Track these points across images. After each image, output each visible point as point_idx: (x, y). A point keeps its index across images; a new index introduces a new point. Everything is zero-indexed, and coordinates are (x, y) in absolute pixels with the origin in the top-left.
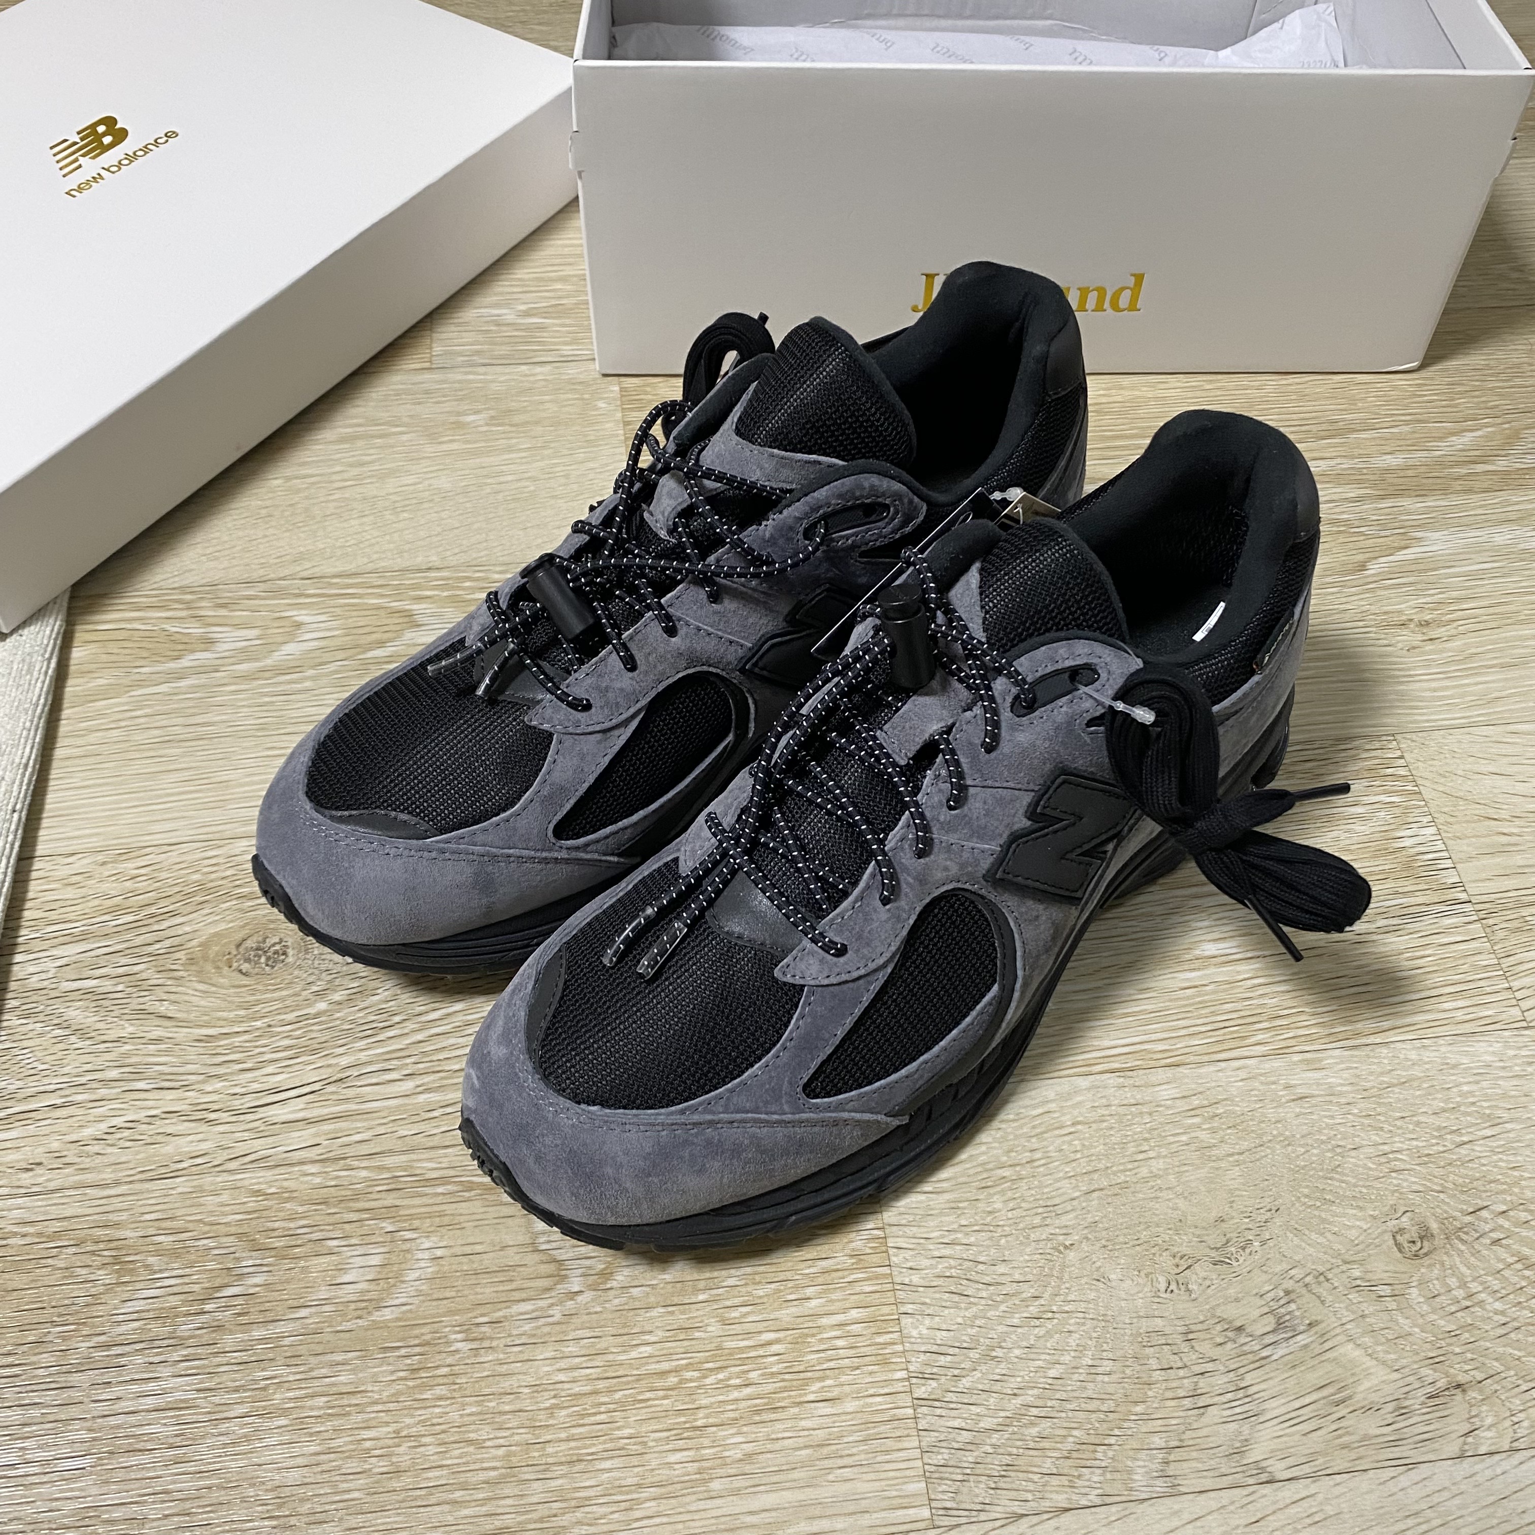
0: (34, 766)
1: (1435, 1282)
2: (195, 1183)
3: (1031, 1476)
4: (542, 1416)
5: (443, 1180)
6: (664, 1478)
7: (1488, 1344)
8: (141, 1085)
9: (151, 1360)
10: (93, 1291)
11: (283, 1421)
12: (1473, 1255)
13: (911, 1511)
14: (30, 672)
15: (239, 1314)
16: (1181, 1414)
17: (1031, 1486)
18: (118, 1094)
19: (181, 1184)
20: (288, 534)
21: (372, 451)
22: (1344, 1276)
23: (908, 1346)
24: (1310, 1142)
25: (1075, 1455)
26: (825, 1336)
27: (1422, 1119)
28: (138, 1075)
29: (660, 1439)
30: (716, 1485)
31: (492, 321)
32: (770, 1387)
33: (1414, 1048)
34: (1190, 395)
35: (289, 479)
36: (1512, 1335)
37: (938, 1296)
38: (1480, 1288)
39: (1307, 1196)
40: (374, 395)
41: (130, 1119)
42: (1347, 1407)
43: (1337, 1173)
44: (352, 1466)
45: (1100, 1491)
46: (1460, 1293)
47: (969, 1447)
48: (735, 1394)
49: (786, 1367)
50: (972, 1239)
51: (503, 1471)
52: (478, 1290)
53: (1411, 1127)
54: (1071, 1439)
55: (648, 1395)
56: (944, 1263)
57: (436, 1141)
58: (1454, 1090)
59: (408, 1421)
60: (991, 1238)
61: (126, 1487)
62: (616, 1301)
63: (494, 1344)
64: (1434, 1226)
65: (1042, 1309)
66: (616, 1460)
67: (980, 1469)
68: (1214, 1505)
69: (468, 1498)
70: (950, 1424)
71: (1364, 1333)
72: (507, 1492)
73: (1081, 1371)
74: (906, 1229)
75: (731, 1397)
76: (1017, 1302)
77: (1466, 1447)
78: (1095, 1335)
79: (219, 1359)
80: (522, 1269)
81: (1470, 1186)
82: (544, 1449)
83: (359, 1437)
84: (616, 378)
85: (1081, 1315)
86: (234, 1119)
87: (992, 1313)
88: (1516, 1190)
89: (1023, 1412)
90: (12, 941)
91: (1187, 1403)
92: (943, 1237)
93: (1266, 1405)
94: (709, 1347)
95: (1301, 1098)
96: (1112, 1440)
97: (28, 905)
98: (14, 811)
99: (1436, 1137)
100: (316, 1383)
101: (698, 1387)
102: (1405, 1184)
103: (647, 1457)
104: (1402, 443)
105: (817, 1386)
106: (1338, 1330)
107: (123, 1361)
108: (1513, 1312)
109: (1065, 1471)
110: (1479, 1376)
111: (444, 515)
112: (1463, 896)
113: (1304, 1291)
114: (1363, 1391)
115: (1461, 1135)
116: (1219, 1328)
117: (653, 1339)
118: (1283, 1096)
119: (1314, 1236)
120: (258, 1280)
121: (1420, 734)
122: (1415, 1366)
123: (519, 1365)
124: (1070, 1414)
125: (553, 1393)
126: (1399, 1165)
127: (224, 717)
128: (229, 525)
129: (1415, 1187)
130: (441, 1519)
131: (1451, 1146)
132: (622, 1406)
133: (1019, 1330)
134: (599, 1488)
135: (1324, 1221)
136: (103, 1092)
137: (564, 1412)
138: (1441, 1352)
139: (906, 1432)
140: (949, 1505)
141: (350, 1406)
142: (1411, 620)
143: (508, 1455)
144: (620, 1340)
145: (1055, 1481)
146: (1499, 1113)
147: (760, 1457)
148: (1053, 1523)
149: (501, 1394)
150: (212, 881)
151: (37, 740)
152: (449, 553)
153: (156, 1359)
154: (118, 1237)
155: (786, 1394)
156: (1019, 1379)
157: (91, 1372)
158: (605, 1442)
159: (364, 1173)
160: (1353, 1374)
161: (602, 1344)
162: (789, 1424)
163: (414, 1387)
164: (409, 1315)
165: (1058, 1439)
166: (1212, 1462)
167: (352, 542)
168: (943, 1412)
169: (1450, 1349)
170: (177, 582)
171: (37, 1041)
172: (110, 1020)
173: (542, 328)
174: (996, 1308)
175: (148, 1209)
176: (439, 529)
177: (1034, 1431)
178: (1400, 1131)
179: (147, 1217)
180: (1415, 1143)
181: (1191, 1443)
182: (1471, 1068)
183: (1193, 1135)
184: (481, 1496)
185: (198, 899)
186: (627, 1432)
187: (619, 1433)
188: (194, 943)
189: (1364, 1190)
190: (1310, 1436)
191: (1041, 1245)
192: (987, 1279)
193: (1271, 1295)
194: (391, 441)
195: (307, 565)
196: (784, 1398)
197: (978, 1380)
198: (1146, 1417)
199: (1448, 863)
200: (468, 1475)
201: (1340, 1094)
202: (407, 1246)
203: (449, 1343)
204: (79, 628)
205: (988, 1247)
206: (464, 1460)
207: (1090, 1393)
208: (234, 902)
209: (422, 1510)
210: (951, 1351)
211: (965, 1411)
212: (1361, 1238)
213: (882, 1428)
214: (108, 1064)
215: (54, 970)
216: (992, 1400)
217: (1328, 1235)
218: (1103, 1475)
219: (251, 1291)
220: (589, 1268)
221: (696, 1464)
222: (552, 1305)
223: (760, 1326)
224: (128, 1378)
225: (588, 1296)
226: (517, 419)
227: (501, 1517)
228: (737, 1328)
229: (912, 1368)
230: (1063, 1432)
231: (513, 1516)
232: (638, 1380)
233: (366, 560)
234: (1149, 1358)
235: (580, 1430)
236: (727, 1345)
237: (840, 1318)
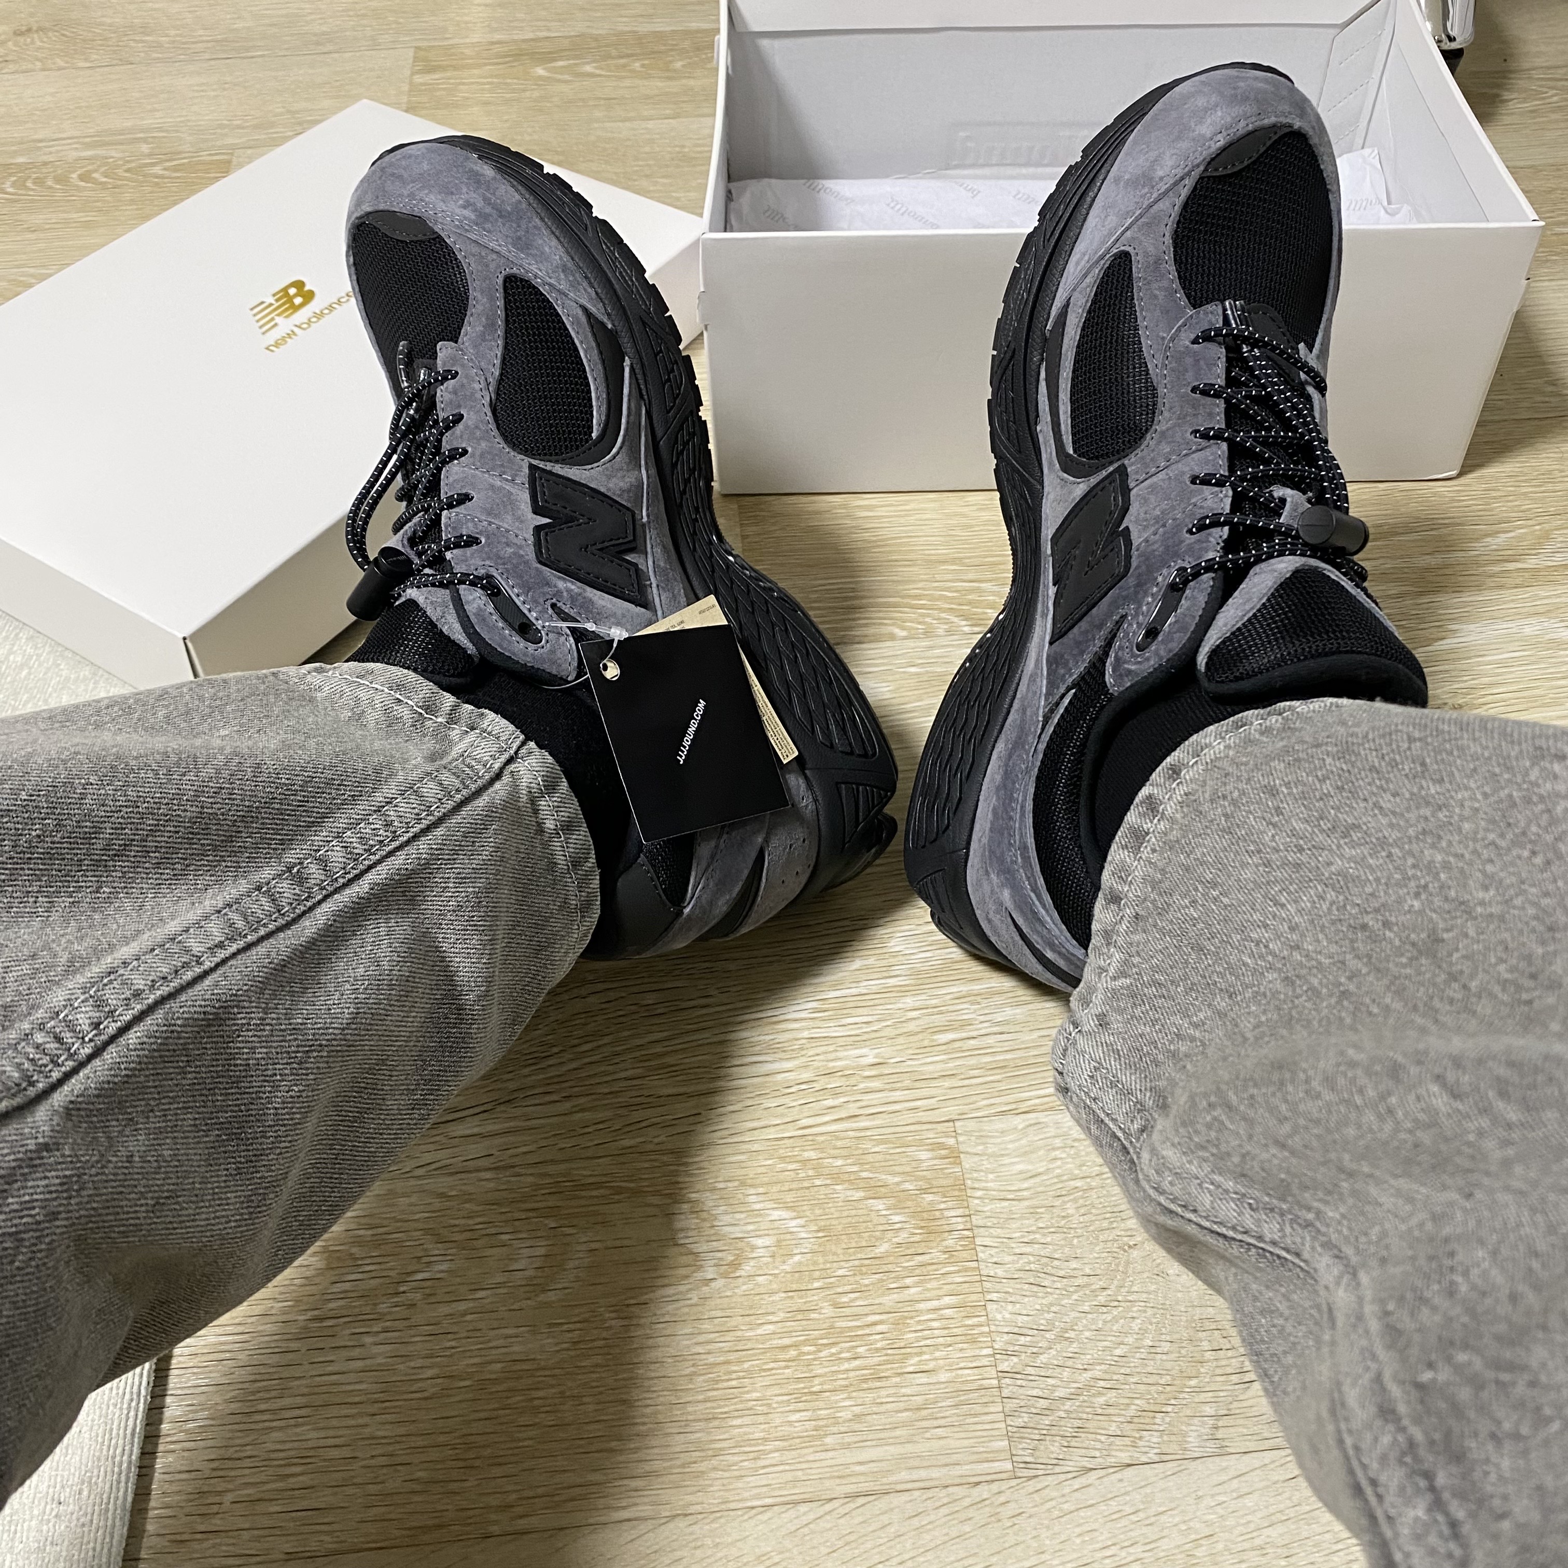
2: (388, 1187)
3: (1099, 1437)
5: (598, 1185)
9: (355, 1331)
13: (996, 1464)
15: (429, 1295)
16: (1228, 1388)
17: (1099, 1445)
23: (993, 1328)
25: (1136, 1420)
26: (922, 1318)
29: (783, 1402)
30: (829, 1440)
32: (875, 1360)
37: (1019, 1286)
44: (526, 1419)
45: (1156, 1451)
47: (1047, 1412)
48: (846, 1366)
49: (889, 1344)
50: (1049, 1239)
52: (627, 1277)
54: (1133, 1407)
55: (772, 1365)
56: (1025, 1259)
57: (590, 1153)
59: (570, 1384)
60: (1065, 1239)
63: (642, 1321)
65: (1109, 1298)
66: (746, 1419)
67: (1054, 1431)
68: (1257, 1464)
70: (1029, 1393)
73: (1143, 1350)
74: (992, 1230)
75: (842, 1368)
76: (1087, 1293)
78: (1154, 1320)
79: (412, 1331)
80: (663, 1260)
82: (685, 1407)
83: (529, 1397)
84: (735, 498)
85: (1143, 1304)
87: (1066, 1301)
89: (1093, 1384)
91: (1235, 1378)
92: (1023, 1237)
94: (824, 1326)
96: (1169, 1409)
100: (494, 1352)
101: (815, 1359)
103: (772, 1416)
104: (1442, 543)
105: (916, 1359)
107: (332, 1331)
109: (1128, 1433)
117: (775, 1319)
120: (444, 1267)
123: (662, 1339)
124: (1133, 1386)
132: (750, 1374)
133: (1090, 1316)
134: (734, 1441)
137: (701, 1378)
139: (992, 1399)
140: (1028, 1459)
144: (747, 1319)
145: (1118, 1441)
147: (869, 1417)
148: (1118, 1476)
153: (363, 1330)
155: (889, 1366)
156: (1089, 1357)
158: (735, 1404)
159: (530, 1179)
161: (732, 1323)
162: (892, 1391)
163: (575, 1357)
164: (571, 1297)
165: (1122, 1407)
166: (1255, 1428)
168: (1024, 1383)
174: (1069, 1297)
177: (1102, 1400)
181: (1236, 1412)
186: (755, 1395)
187: (748, 1396)
191: (1109, 1245)
192: (1062, 1273)
196: (888, 1369)
197: (1054, 1357)
198: (1198, 1390)
202: (568, 1239)
203: (604, 1321)
205: (1062, 1246)
207: (1150, 1369)
210: (1030, 1332)
211: (1042, 1382)
213: (971, 1396)
216: (1066, 1374)
218: (1161, 1437)
219: (438, 1276)
221: (814, 1422)
222: (690, 1290)
223: (867, 1310)
224: (340, 1345)
225: (720, 1282)
228: (847, 1311)
229: (996, 1346)
230: (1127, 1401)
232: (764, 1353)
234: (1201, 1341)
235: (715, 1393)
236: (838, 1325)
237: (935, 1304)
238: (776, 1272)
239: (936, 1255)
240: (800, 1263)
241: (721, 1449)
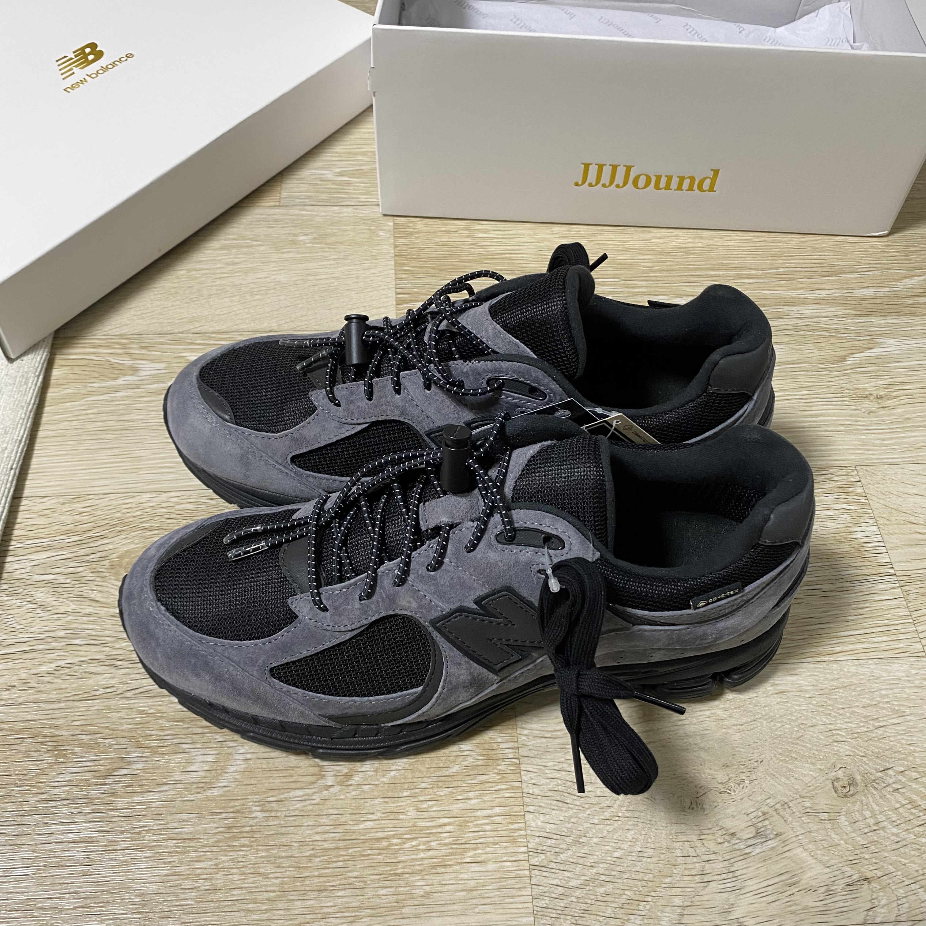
0: (25, 442)
1: (856, 813)
2: (106, 704)
3: (598, 918)
4: (304, 860)
6: (375, 904)
7: (886, 854)
8: (77, 641)
9: (72, 811)
10: (41, 767)
11: (148, 854)
12: (881, 797)
14: (27, 383)
15: (127, 787)
16: (693, 885)
18: (63, 646)
19: (97, 704)
20: (186, 305)
21: (241, 256)
22: (800, 805)
23: (529, 832)
24: (785, 720)
25: (625, 906)
26: (479, 822)
27: (856, 710)
28: (76, 635)
29: (375, 880)
30: (406, 910)
31: (319, 178)
32: (443, 852)
33: (854, 665)
34: (745, 244)
35: (189, 271)
36: (902, 849)
37: (549, 802)
38: (884, 819)
39: (781, 754)
40: (244, 221)
41: (70, 662)
42: (796, 887)
43: (800, 740)
44: (188, 884)
46: (871, 821)
47: (563, 897)
48: (422, 855)
49: (454, 841)
51: (279, 893)
52: (271, 781)
53: (848, 714)
54: (624, 896)
55: (369, 852)
56: (555, 782)
58: (877, 693)
61: (52, 888)
62: (354, 793)
63: (279, 814)
64: (858, 778)
65: (613, 814)
66: (347, 891)
67: (567, 911)
69: (256, 909)
70: (551, 882)
71: (810, 842)
72: (280, 906)
73: (633, 854)
74: (533, 760)
75: (419, 857)
76: (597, 809)
77: (868, 918)
78: (643, 832)
79: (112, 813)
80: (299, 769)
81: (882, 754)
82: (304, 881)
83: (193, 867)
84: (391, 217)
85: (636, 820)
86: (131, 666)
87: (582, 815)
88: (911, 758)
89: (596, 877)
90: (6, 548)
91: (697, 878)
92: (555, 766)
93: (746, 883)
94: (409, 825)
95: (781, 692)
96: (649, 899)
97: (17, 526)
98: (12, 469)
99: (864, 722)
100: (170, 832)
101: (400, 849)
102: (842, 750)
103: (366, 890)
104: (874, 282)
105: (472, 853)
106: (794, 839)
107: (56, 810)
108: (904, 835)
109: (620, 916)
110: (879, 874)
111: (282, 298)
112: (891, 571)
113: (774, 814)
114: (806, 879)
115: (879, 722)
116: (720, 833)
117: (374, 818)
118: (770, 690)
119: (783, 779)
120: (140, 766)
121: (872, 467)
122: (840, 865)
123: (292, 828)
124: (625, 881)
125: (311, 847)
126: (839, 738)
127: (141, 417)
128: (152, 297)
129: (847, 753)
130: (239, 920)
131: (872, 728)
132: (353, 858)
133: (597, 826)
134: (335, 908)
135: (790, 770)
136: (55, 644)
137: (318, 859)
138: (856, 857)
139: (524, 885)
141: (189, 847)
142: (871, 394)
143: (283, 883)
144: (354, 817)
146: (903, 709)
147: (435, 895)
149: (280, 845)
150: (127, 518)
151: (28, 426)
152: (283, 322)
153: (76, 811)
154: (57, 734)
155: (452, 857)
156: (595, 857)
157: (37, 816)
158: (341, 880)
160: (801, 868)
161: (343, 819)
162: (452, 876)
163: (229, 838)
164: (228, 794)
165: (616, 896)
166: (710, 917)
167: (225, 312)
168: (547, 874)
169: (862, 855)
170: (117, 332)
171: (17, 611)
172: (61, 600)
173: (349, 184)
174: (584, 812)
175: (76, 718)
176: (278, 307)
177: (602, 890)
178: (841, 717)
179: (76, 723)
180: (849, 725)
181: (698, 903)
182: (888, 680)
183: (713, 711)
184: (264, 908)
185: (118, 529)
186: (355, 874)
187: (350, 875)
188: (114, 556)
189: (817, 753)
190: (772, 904)
193: (754, 814)
194: (252, 250)
195: (197, 325)
196: (451, 859)
197: (571, 856)
198: (671, 886)
199: (883, 550)
200: (257, 894)
201: (806, 691)
202: (230, 751)
203: (251, 812)
204: (58, 357)
206: (256, 885)
207: (638, 869)
208: (140, 532)
209: (228, 914)
210: (555, 837)
211: (561, 875)
212: (813, 782)
213: (510, 882)
214: (58, 627)
215: (30, 568)
216: (578, 869)
217: (792, 779)
218: (642, 920)
219: (135, 772)
220: (339, 771)
221: (395, 897)
222: (315, 793)
223: (440, 814)
224: (58, 822)
225: (337, 788)
226: (331, 240)
227: (275, 921)
228: (425, 815)
229: (530, 846)
230: (620, 892)
231: (283, 921)
232: (364, 842)
233: (232, 324)
234: (676, 849)
235: (327, 871)
236: (419, 824)
237: (489, 812)
238: (377, 783)
239: (492, 776)
240: (395, 777)
241: (329, 913)
